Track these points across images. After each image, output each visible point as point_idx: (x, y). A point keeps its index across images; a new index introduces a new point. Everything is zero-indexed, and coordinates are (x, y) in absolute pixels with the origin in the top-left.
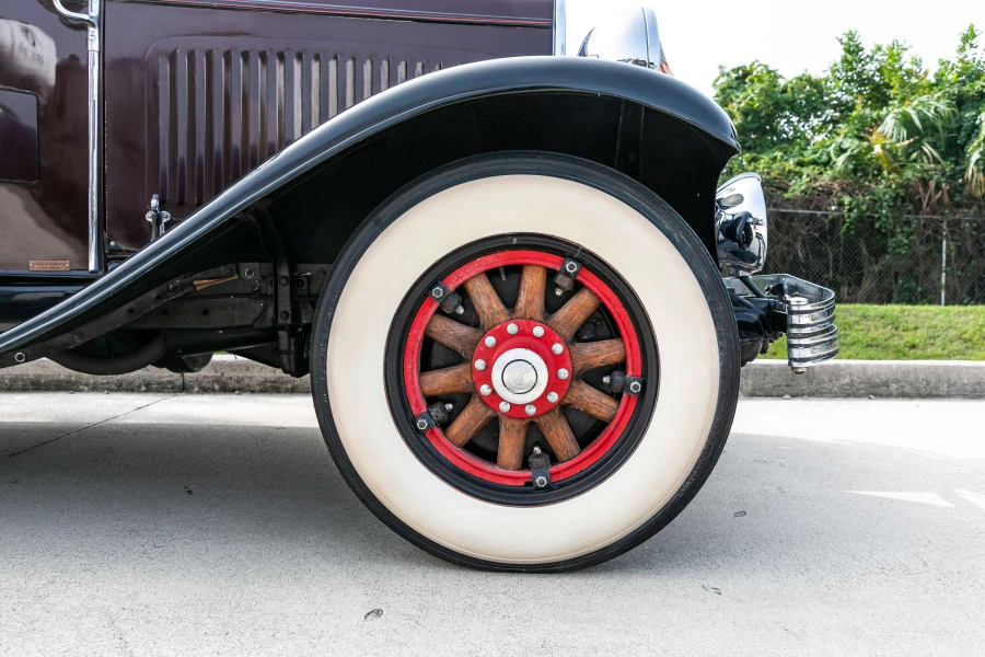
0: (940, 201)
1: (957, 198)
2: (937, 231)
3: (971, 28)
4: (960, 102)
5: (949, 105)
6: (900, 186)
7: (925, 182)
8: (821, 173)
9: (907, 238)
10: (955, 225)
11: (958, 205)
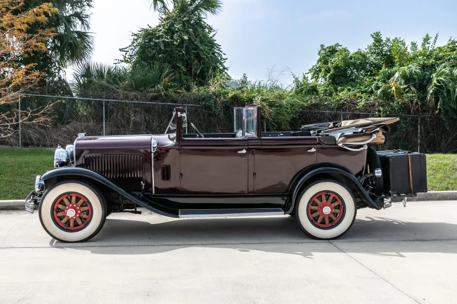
0: (418, 109)
1: (424, 108)
2: (417, 122)
3: (427, 35)
4: (424, 67)
5: (420, 69)
6: (402, 103)
7: (412, 102)
8: (369, 97)
9: (405, 125)
10: (423, 119)
11: (424, 111)
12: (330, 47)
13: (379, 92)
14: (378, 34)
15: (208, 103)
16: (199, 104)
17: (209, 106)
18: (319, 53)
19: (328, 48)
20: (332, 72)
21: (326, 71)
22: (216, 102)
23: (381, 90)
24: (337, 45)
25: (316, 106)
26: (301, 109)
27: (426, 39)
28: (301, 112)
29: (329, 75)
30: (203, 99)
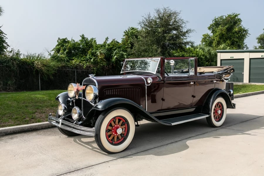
12: (63, 39)
13: (92, 60)
14: (83, 35)
15: (8, 64)
16: (3, 65)
17: (8, 66)
18: (58, 41)
19: (62, 39)
20: (67, 51)
21: (63, 50)
22: (13, 63)
23: (93, 59)
24: (66, 38)
25: (64, 66)
26: (58, 69)
27: (107, 39)
28: (58, 70)
29: (66, 52)
30: (5, 62)
